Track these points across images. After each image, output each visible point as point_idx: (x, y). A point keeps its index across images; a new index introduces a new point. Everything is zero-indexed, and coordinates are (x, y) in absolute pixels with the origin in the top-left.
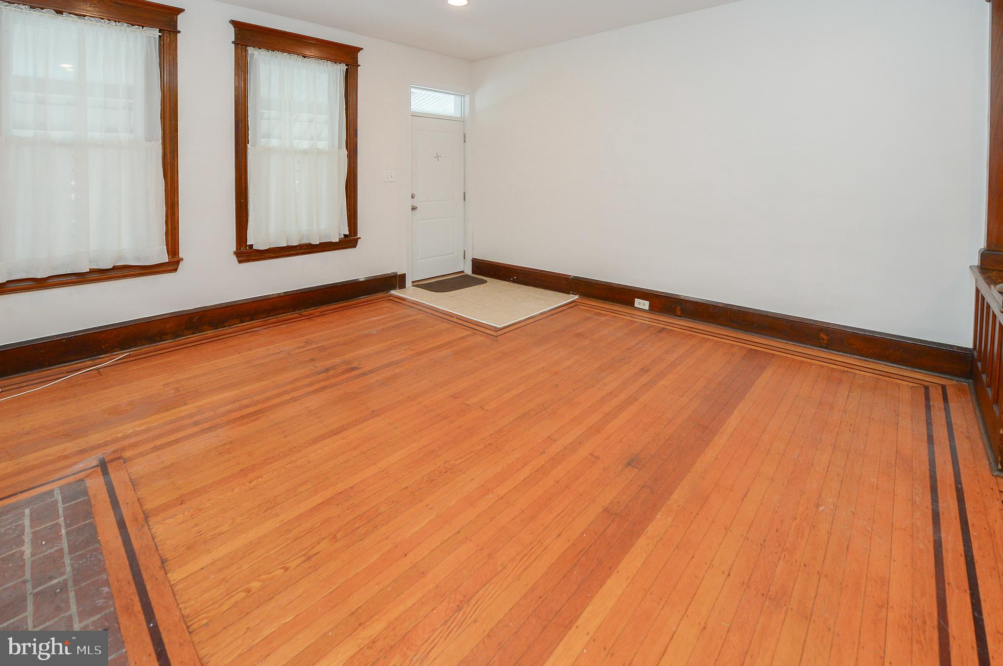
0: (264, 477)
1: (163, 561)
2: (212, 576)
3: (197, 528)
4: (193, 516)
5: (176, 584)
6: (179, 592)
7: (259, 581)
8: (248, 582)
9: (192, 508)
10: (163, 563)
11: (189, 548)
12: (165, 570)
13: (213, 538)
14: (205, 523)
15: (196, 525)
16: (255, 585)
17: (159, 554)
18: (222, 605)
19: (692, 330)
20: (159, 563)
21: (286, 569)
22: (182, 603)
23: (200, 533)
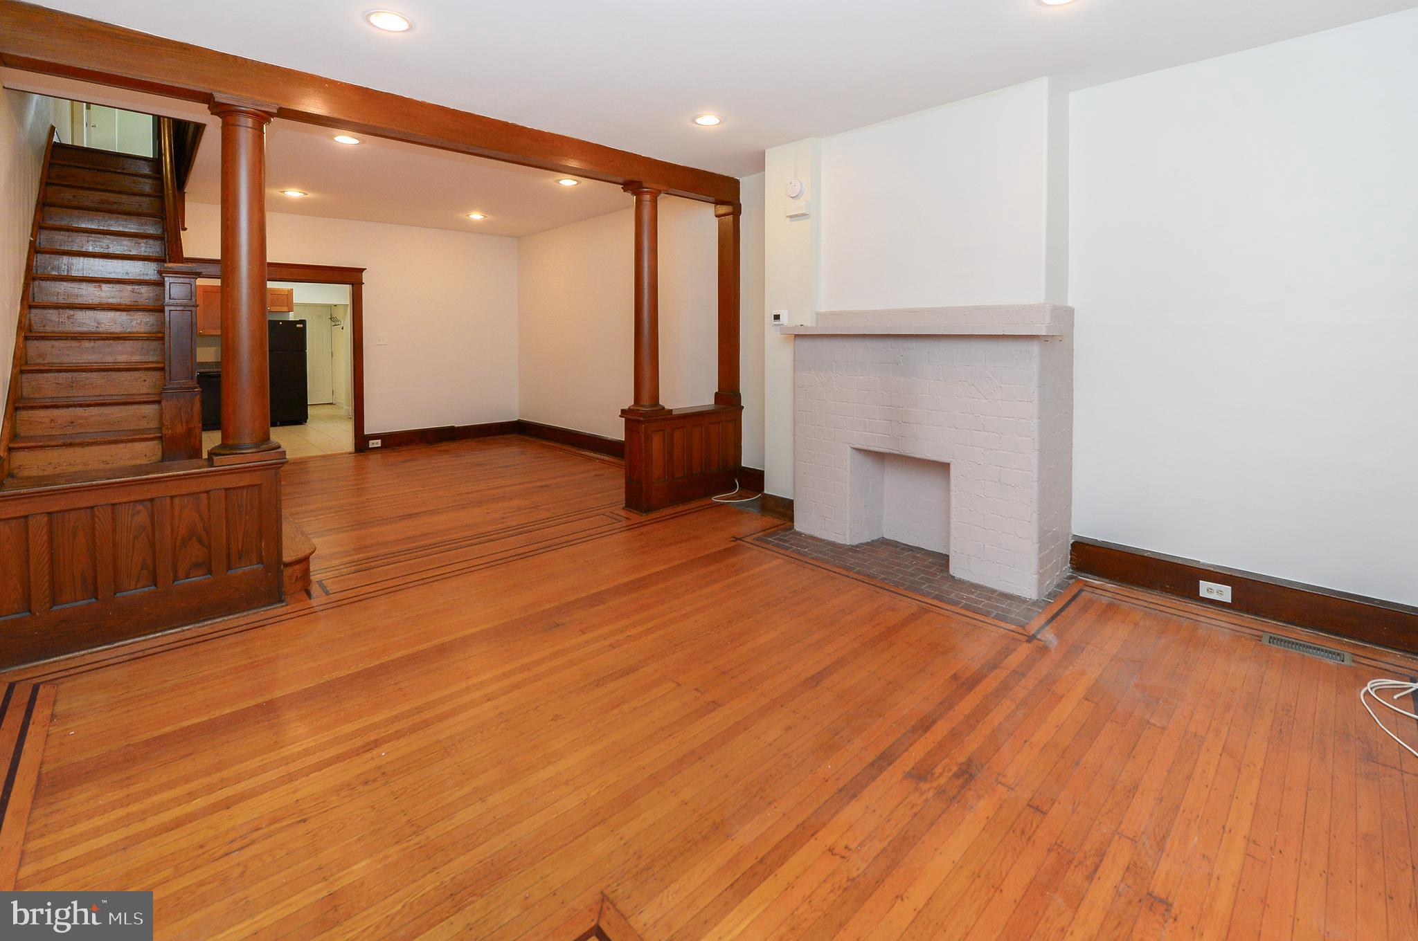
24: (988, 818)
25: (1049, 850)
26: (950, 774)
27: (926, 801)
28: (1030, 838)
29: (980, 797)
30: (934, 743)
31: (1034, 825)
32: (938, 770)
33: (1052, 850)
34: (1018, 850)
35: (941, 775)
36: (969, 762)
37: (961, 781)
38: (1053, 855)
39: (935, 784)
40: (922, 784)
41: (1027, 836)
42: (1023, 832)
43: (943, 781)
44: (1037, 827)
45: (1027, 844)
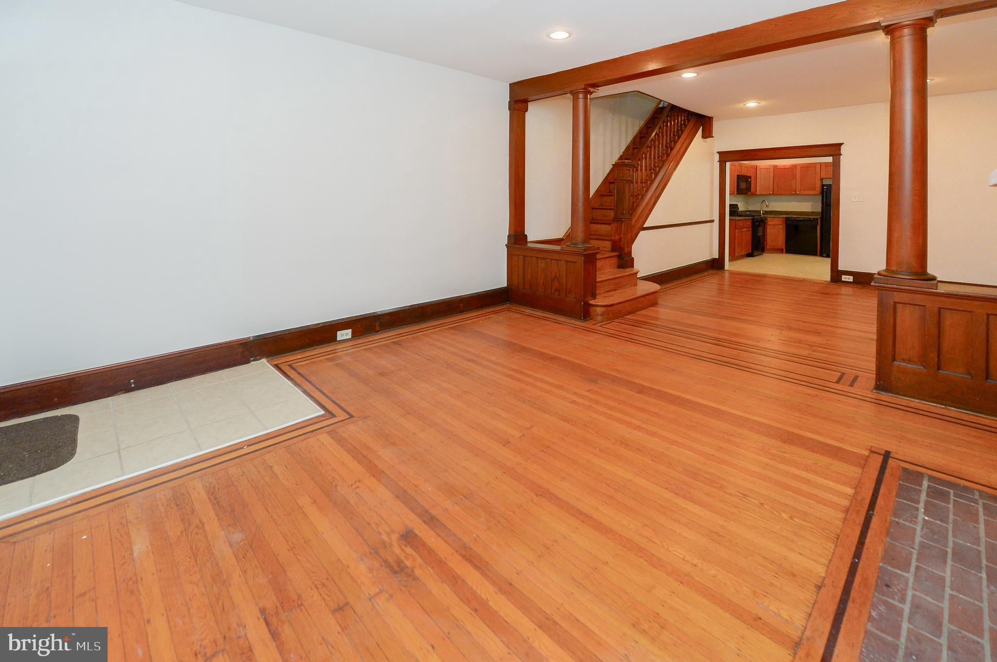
0: (682, 556)
1: (819, 588)
2: (800, 543)
3: (774, 581)
4: (765, 594)
5: (824, 564)
6: (827, 558)
7: (781, 515)
8: (786, 520)
9: (757, 602)
10: (820, 587)
11: (794, 575)
12: (823, 581)
13: (773, 562)
14: (765, 578)
15: (772, 584)
16: (785, 516)
17: (817, 597)
18: (811, 528)
19: (402, 335)
20: (823, 590)
21: (762, 504)
22: (830, 552)
23: (776, 576)
24: (348, 567)
25: (299, 596)
26: (403, 558)
27: (380, 533)
28: (317, 588)
29: (371, 570)
30: (446, 559)
31: (326, 597)
32: (409, 550)
33: (299, 598)
34: (312, 575)
35: (403, 551)
36: (411, 575)
37: (394, 565)
38: (295, 597)
39: (395, 544)
40: (398, 536)
41: (319, 586)
42: (324, 585)
43: (397, 550)
44: (324, 599)
45: (313, 583)
